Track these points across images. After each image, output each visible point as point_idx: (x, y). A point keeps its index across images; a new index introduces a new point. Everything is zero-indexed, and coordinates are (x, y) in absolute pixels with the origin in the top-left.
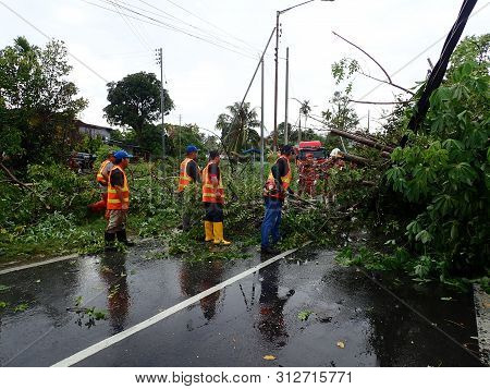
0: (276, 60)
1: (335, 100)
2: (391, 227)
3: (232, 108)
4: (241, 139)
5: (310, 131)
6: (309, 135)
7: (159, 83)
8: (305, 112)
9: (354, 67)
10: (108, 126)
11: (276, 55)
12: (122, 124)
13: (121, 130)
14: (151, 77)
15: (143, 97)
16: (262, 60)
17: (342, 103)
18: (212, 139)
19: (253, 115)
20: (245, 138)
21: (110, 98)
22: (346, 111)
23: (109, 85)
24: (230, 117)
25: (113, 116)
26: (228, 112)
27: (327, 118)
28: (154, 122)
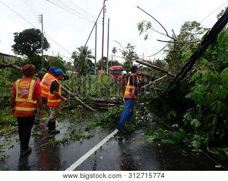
0: (103, 24)
1: (128, 47)
2: (171, 114)
3: (79, 49)
4: (84, 64)
5: (116, 61)
6: (116, 63)
7: (42, 34)
8: (114, 52)
9: (149, 25)
10: (15, 55)
11: (103, 21)
12: (22, 54)
13: (22, 57)
14: (38, 31)
15: (34, 41)
16: (96, 24)
17: (131, 49)
18: (69, 63)
19: (89, 52)
20: (86, 64)
21: (15, 40)
22: (133, 52)
23: (15, 34)
24: (79, 53)
25: (17, 50)
26: (77, 51)
27: (124, 56)
28: (39, 54)
